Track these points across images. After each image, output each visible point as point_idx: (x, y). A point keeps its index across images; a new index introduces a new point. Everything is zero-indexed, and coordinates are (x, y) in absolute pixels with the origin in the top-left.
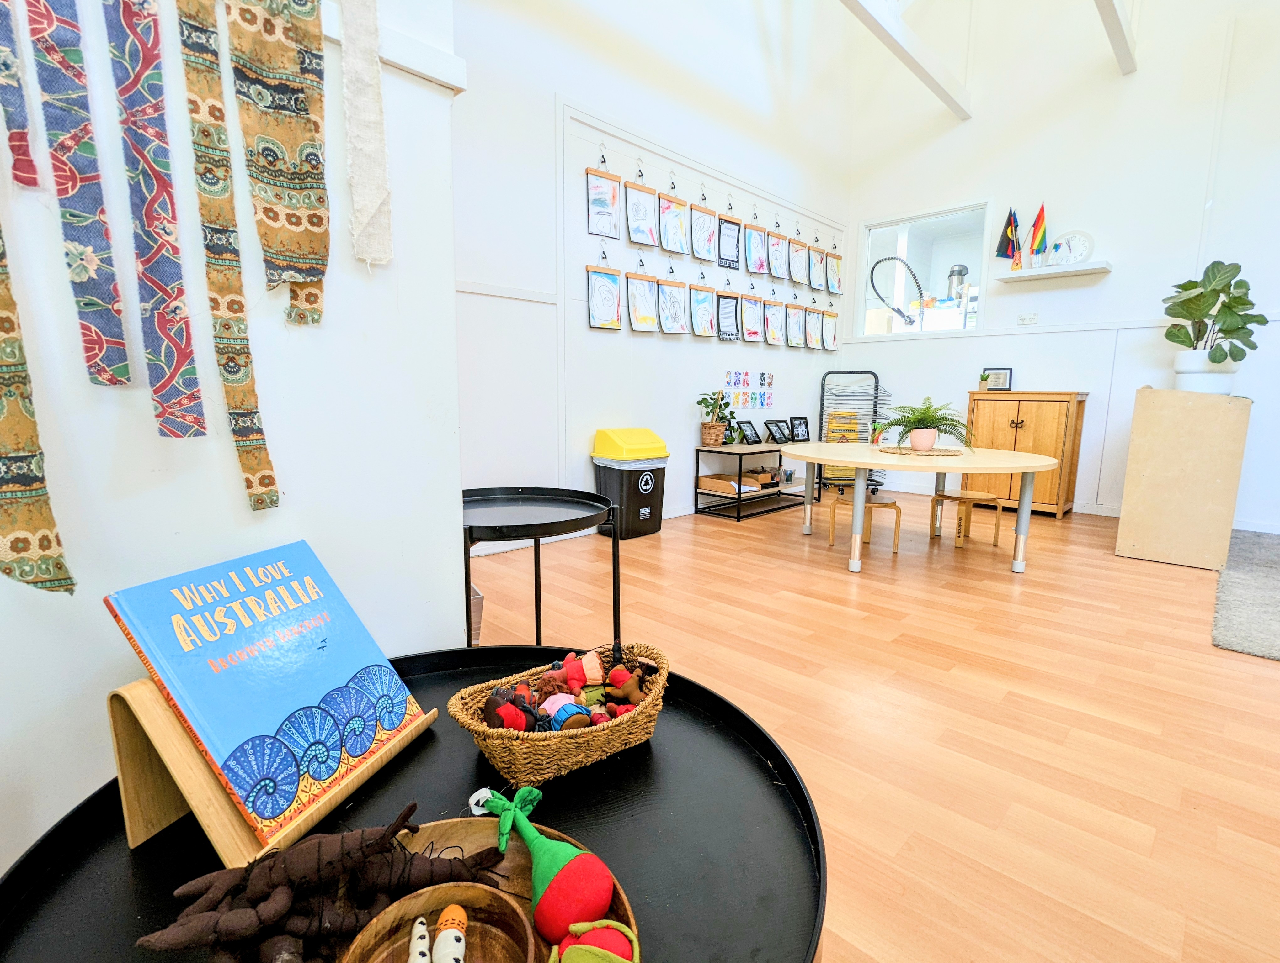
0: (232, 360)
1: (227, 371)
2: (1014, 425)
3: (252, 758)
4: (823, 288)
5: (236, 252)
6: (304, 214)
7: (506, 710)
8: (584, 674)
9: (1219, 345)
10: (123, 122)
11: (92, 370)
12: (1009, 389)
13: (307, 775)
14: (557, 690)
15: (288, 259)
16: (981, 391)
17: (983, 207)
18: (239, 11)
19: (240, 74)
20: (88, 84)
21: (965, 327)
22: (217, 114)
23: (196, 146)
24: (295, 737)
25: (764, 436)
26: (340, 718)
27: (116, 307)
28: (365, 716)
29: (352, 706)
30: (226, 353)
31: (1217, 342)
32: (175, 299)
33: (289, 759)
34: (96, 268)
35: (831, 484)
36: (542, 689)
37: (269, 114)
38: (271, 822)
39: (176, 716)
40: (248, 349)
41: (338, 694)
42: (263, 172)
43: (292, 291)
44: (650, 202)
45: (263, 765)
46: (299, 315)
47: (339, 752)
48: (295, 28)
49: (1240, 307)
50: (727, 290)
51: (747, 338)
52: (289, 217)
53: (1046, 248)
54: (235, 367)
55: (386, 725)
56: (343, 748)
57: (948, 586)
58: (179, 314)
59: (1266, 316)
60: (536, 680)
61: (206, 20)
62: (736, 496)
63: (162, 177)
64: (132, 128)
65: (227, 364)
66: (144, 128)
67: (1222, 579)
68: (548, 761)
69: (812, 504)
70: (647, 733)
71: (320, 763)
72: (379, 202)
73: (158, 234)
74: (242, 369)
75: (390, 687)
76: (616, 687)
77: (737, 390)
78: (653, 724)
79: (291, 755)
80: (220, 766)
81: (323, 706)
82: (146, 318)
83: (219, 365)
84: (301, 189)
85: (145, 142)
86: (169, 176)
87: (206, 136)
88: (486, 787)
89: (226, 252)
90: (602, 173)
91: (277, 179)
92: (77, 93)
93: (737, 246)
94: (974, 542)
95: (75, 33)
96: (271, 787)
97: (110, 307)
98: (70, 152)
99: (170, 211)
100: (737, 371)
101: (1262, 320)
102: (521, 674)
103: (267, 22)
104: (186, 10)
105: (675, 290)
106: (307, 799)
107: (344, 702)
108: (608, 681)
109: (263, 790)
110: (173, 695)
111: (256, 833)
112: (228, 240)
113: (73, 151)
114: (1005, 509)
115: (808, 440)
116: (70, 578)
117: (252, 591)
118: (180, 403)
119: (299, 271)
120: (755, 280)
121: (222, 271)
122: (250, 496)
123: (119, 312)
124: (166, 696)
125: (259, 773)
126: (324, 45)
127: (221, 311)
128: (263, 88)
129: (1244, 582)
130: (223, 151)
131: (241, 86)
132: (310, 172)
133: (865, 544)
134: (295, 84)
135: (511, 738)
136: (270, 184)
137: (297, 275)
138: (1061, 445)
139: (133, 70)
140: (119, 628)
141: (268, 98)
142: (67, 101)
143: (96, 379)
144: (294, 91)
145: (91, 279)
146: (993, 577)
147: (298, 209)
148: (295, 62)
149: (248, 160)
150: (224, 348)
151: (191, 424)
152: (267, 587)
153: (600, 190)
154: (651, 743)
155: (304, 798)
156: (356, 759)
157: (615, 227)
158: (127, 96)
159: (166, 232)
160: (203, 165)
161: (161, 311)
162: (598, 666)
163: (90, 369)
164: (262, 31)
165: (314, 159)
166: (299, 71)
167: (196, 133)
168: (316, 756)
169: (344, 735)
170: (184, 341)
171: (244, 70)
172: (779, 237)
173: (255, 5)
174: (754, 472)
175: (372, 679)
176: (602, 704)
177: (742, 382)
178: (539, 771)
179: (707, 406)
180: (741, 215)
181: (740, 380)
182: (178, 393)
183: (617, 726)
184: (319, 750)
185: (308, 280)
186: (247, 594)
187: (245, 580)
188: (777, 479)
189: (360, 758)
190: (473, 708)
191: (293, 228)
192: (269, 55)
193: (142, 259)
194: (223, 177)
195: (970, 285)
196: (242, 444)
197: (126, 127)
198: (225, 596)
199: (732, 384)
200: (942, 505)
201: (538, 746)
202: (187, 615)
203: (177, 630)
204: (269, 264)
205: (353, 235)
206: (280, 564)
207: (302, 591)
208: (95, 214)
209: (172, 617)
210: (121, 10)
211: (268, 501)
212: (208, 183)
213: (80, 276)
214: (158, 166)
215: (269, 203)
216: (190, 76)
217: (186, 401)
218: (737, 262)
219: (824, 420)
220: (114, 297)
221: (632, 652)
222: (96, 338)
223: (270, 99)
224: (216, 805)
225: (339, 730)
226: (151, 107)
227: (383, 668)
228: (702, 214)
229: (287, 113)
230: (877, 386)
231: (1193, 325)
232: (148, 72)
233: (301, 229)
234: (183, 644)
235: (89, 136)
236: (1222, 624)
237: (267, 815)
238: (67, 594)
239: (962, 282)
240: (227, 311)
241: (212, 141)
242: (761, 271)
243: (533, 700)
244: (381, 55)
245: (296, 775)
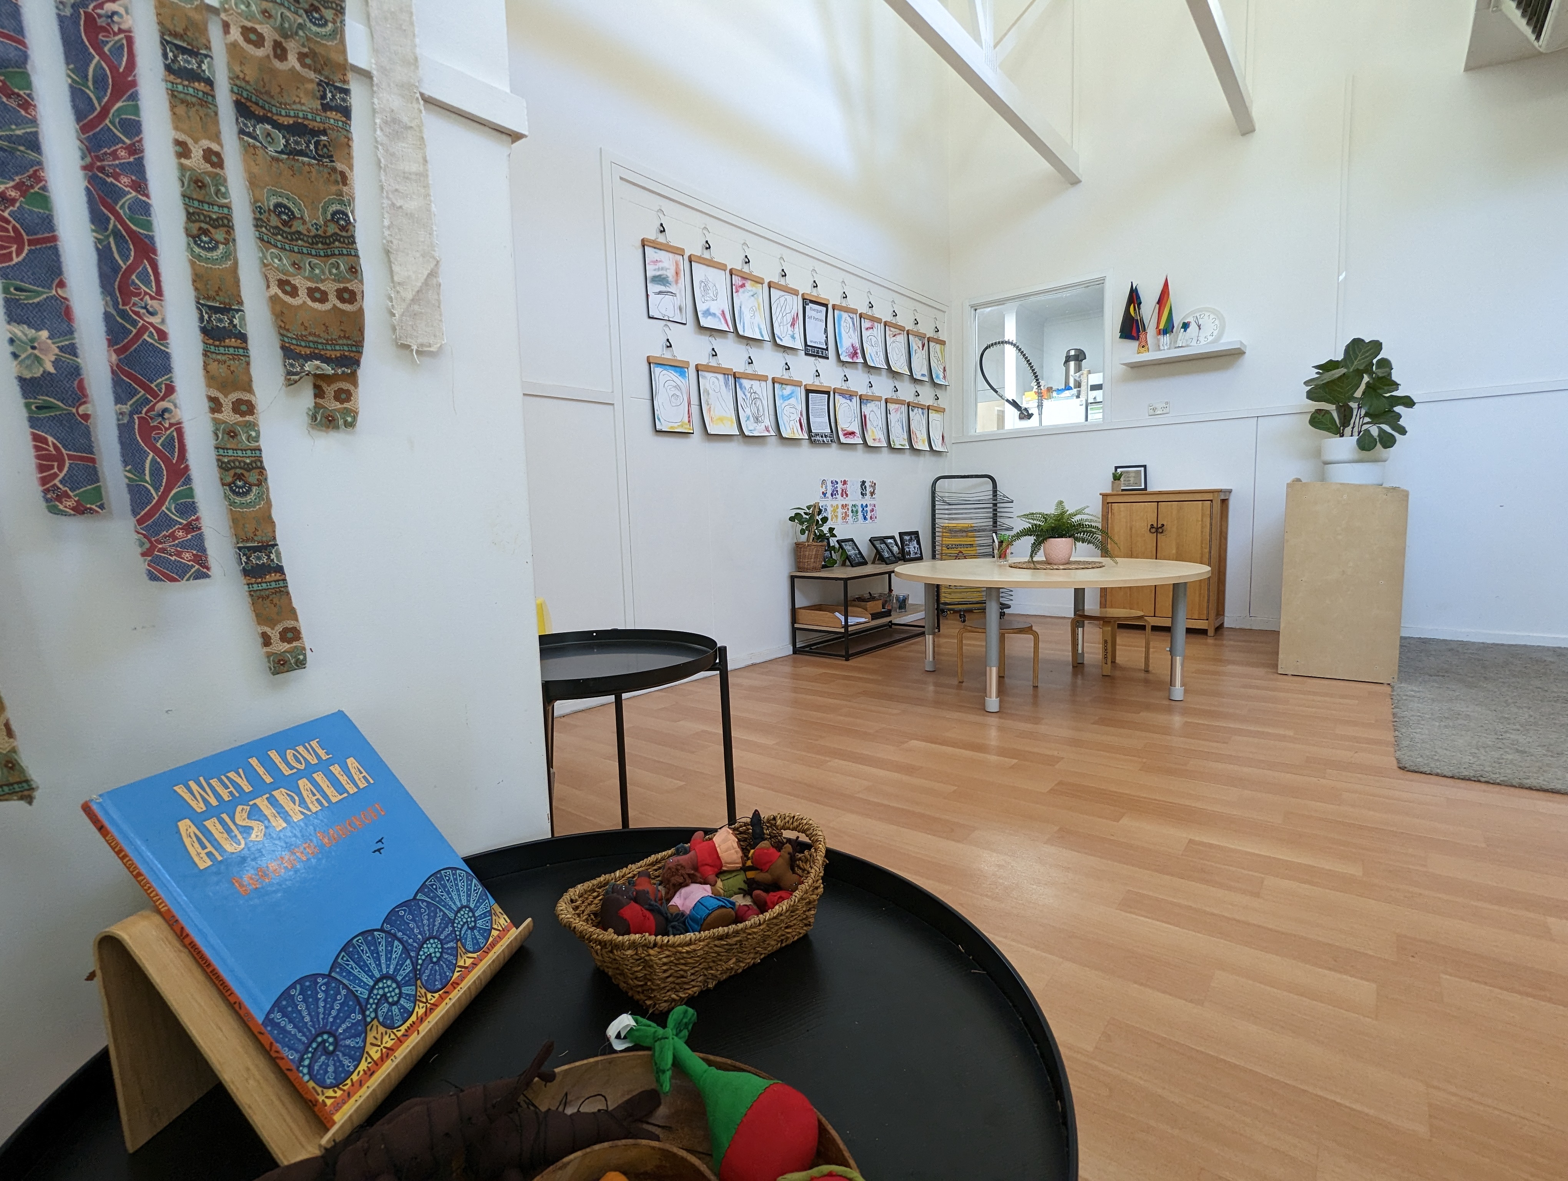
0: (240, 477)
1: (233, 492)
2: (1153, 530)
3: (302, 1007)
4: (926, 379)
5: (243, 338)
6: (330, 287)
7: (632, 911)
8: (719, 858)
9: (1367, 431)
10: (85, 168)
11: (49, 496)
12: (1145, 489)
13: (375, 1022)
14: (689, 881)
15: (311, 345)
16: (1115, 492)
17: (1101, 281)
18: (240, 30)
19: (242, 109)
20: (38, 117)
21: (1087, 419)
22: (215, 159)
23: (187, 200)
24: (355, 972)
25: (869, 556)
26: (410, 941)
27: (82, 410)
28: (442, 937)
29: (424, 925)
30: (232, 468)
31: (1365, 427)
32: (163, 399)
33: (351, 1003)
34: (53, 358)
35: (950, 610)
36: (669, 881)
37: (281, 161)
38: (335, 1092)
39: (195, 958)
40: (261, 462)
41: (405, 910)
42: (276, 235)
43: (316, 387)
44: (720, 280)
45: (318, 1014)
46: (327, 418)
47: (414, 988)
48: (313, 54)
49: (1386, 388)
50: (817, 383)
51: (843, 439)
52: (311, 292)
53: (1173, 327)
54: (244, 487)
55: (470, 947)
56: (419, 982)
57: (1103, 721)
58: (169, 419)
59: (1413, 398)
60: (656, 870)
61: (197, 39)
62: (843, 630)
63: (142, 240)
64: (98, 176)
65: (234, 483)
66: (116, 176)
67: (1395, 693)
68: (692, 971)
69: (934, 634)
70: (806, 925)
71: (392, 1004)
72: (426, 273)
73: (137, 313)
74: (254, 489)
75: (469, 896)
76: (762, 870)
77: (835, 503)
78: (813, 912)
79: (352, 998)
80: (260, 1022)
81: (387, 927)
82: (124, 424)
83: (223, 485)
84: (326, 256)
85: (119, 194)
86: (152, 238)
87: (200, 187)
88: (626, 1012)
89: (230, 337)
90: (661, 244)
91: (294, 243)
92: (24, 129)
93: (826, 331)
94: (1122, 669)
95: (21, 50)
96: (330, 1044)
97: (74, 410)
98: (14, 206)
99: (153, 284)
100: (834, 479)
101: (1409, 402)
102: (639, 864)
103: (277, 45)
104: (171, 27)
105: (756, 384)
106: (379, 1054)
107: (413, 920)
108: (749, 863)
109: (320, 1048)
110: (189, 929)
111: (316, 1109)
112: (231, 322)
113: (18, 204)
114: (1155, 628)
115: (920, 558)
116: (27, 781)
117: (280, 781)
118: (173, 536)
119: (327, 360)
120: (848, 372)
121: (225, 362)
122: (269, 655)
123: (86, 417)
124: (179, 933)
125: (313, 1026)
126: (350, 76)
127: (225, 413)
128: (273, 127)
129: (1418, 694)
130: (222, 207)
131: (245, 125)
132: (338, 235)
133: (1001, 678)
134: (315, 124)
135: (646, 946)
136: (285, 250)
137: (324, 366)
138: (1207, 550)
139: (99, 100)
140: (105, 843)
141: (279, 142)
142: (9, 138)
143: (56, 507)
144: (315, 133)
145: (46, 374)
146: (1148, 707)
147: (322, 281)
148: (314, 97)
149: (256, 219)
150: (229, 462)
151: (190, 563)
152: (300, 774)
153: (660, 265)
154: (811, 938)
155: (375, 1053)
156: (437, 995)
157: (680, 309)
158: (91, 133)
159: (148, 311)
160: (197, 225)
161: (143, 415)
162: (736, 845)
163: (46, 494)
164: (272, 56)
165: (342, 219)
166: (319, 107)
167: (186, 184)
168: (384, 995)
169: (417, 964)
170: (176, 454)
171: (248, 104)
172: (873, 319)
173: (261, 23)
174: (861, 599)
175: (446, 886)
176: (746, 893)
177: (840, 492)
178: (681, 986)
179: (802, 523)
180: (829, 293)
181: (837, 489)
182: (171, 523)
183: (774, 918)
184: (388, 987)
185: (340, 371)
186: (275, 786)
187: (271, 767)
188: (887, 607)
189: (440, 993)
190: (585, 913)
191: (317, 305)
192: (280, 86)
193: (115, 347)
194: (223, 240)
195: (1089, 372)
196: (255, 587)
197: (90, 174)
198: (247, 791)
199: (829, 495)
200: (1083, 627)
201: (681, 953)
202: (198, 820)
203: (187, 841)
204: (287, 352)
205: (394, 315)
206: (314, 744)
207: (345, 778)
208: (50, 288)
209: (179, 824)
210: (82, 23)
211: (292, 661)
212: (203, 248)
213: (30, 371)
214: (135, 225)
215: (284, 274)
216: (177, 110)
217: (181, 534)
218: (827, 349)
219: (937, 534)
220: (80, 396)
221: (775, 825)
222: (54, 452)
223: (283, 141)
224: (258, 1077)
225: (411, 958)
226: (125, 149)
227: (458, 871)
228: (783, 293)
229: (306, 159)
230: (995, 491)
231: (1338, 409)
232: (119, 104)
233: (327, 306)
234: (196, 859)
235: (41, 184)
236: (1405, 743)
237: (328, 1081)
238: (22, 803)
239: (1079, 369)
240: (231, 413)
241: (207, 194)
242: (856, 360)
243: (659, 895)
244: (423, 91)
245: (362, 1023)
